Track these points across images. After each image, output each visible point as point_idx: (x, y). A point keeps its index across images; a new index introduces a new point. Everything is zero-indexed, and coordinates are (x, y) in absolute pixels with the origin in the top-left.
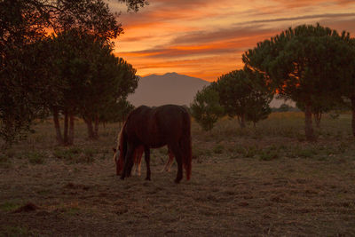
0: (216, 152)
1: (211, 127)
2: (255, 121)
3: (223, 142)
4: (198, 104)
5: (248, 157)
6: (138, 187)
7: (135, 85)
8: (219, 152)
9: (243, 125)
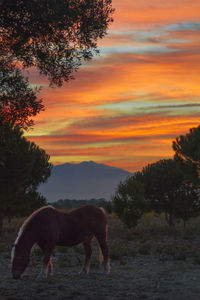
0: (141, 253)
1: (135, 224)
2: (186, 219)
3: (148, 242)
4: (120, 197)
5: (179, 259)
6: (52, 291)
7: (48, 174)
8: (146, 253)
9: (171, 223)
